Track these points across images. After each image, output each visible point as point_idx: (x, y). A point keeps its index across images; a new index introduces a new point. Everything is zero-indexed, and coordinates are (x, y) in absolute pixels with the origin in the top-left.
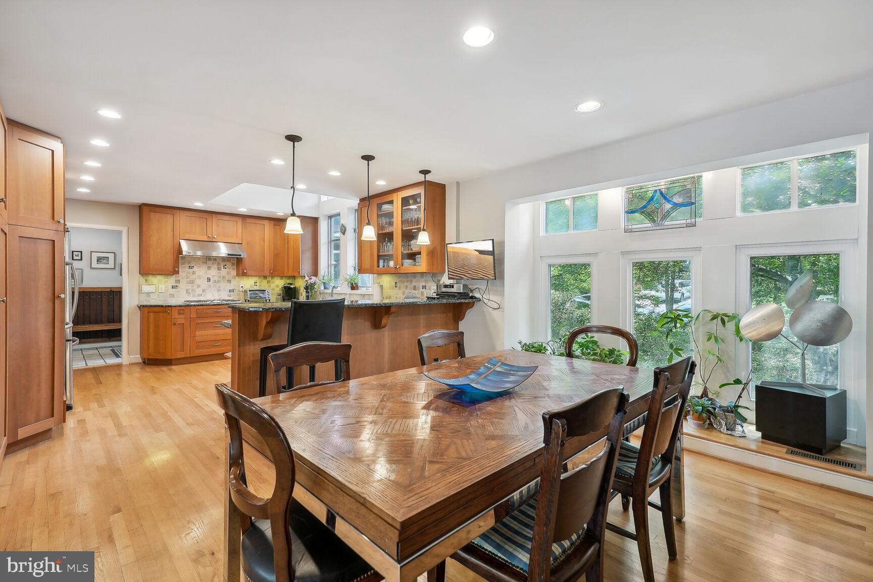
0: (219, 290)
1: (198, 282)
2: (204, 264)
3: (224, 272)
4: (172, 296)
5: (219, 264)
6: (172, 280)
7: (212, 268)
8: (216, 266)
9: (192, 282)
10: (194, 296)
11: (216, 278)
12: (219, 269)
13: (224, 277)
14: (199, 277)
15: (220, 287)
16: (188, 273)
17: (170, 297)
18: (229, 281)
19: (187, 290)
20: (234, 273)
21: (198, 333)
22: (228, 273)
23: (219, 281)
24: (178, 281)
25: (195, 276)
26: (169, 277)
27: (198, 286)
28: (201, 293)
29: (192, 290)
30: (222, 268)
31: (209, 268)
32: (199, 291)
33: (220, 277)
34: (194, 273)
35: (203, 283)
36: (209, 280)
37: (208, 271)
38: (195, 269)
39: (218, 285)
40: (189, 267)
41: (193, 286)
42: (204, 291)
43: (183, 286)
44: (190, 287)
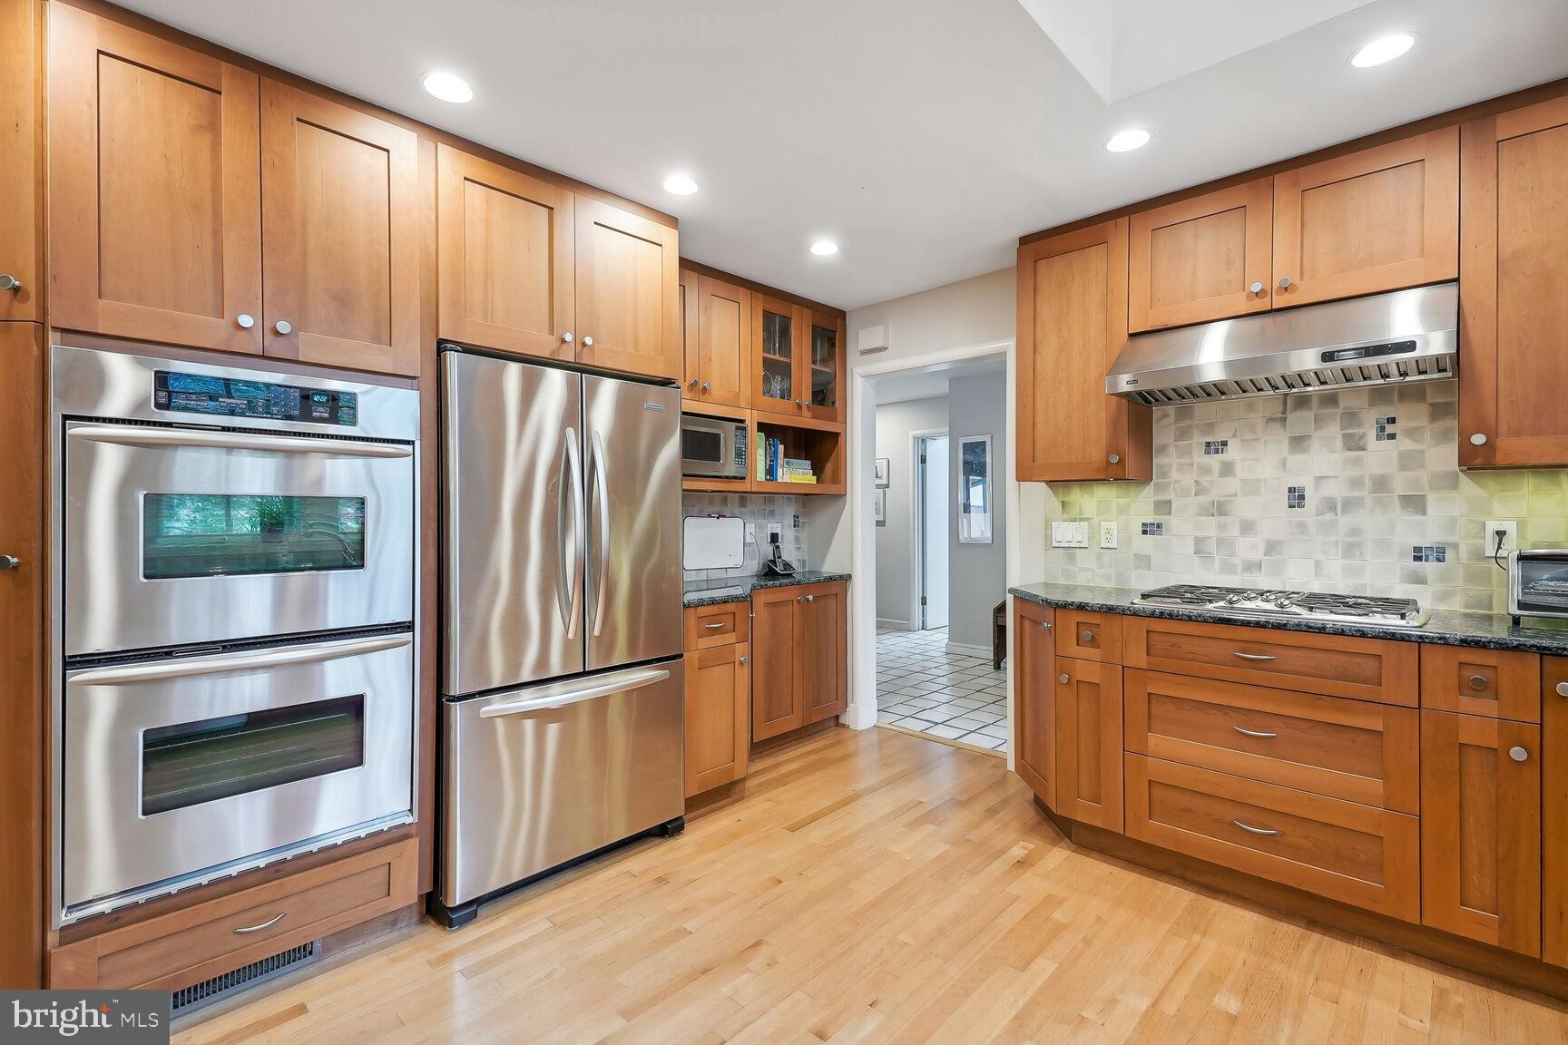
0: (1351, 549)
1: (1246, 508)
2: (1276, 426)
3: (1380, 455)
4: (1143, 561)
5: (1351, 417)
6: (1139, 504)
7: (1315, 443)
8: (1334, 430)
9: (1220, 509)
10: (1228, 568)
11: (1336, 490)
12: (1354, 444)
13: (1381, 484)
14: (1252, 487)
15: (1355, 531)
16: (1207, 470)
17: (1136, 568)
18: (1414, 503)
19: (1199, 541)
20: (1445, 456)
21: (1156, 741)
22: (1406, 462)
23: (1349, 505)
24: (1164, 506)
25: (1232, 484)
26: (1133, 489)
27: (1247, 527)
28: (1258, 555)
29: (1220, 542)
30: (1372, 433)
31: (1298, 442)
32: (1248, 548)
33: (1356, 483)
34: (1227, 469)
35: (1272, 516)
36: (1297, 497)
37: (1295, 460)
38: (1233, 452)
39: (1345, 521)
40: (1208, 444)
41: (1222, 527)
42: (1271, 547)
43: (1183, 525)
44: (1210, 527)
